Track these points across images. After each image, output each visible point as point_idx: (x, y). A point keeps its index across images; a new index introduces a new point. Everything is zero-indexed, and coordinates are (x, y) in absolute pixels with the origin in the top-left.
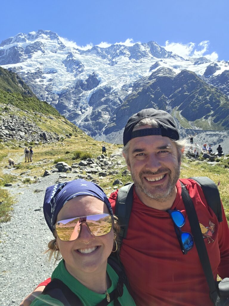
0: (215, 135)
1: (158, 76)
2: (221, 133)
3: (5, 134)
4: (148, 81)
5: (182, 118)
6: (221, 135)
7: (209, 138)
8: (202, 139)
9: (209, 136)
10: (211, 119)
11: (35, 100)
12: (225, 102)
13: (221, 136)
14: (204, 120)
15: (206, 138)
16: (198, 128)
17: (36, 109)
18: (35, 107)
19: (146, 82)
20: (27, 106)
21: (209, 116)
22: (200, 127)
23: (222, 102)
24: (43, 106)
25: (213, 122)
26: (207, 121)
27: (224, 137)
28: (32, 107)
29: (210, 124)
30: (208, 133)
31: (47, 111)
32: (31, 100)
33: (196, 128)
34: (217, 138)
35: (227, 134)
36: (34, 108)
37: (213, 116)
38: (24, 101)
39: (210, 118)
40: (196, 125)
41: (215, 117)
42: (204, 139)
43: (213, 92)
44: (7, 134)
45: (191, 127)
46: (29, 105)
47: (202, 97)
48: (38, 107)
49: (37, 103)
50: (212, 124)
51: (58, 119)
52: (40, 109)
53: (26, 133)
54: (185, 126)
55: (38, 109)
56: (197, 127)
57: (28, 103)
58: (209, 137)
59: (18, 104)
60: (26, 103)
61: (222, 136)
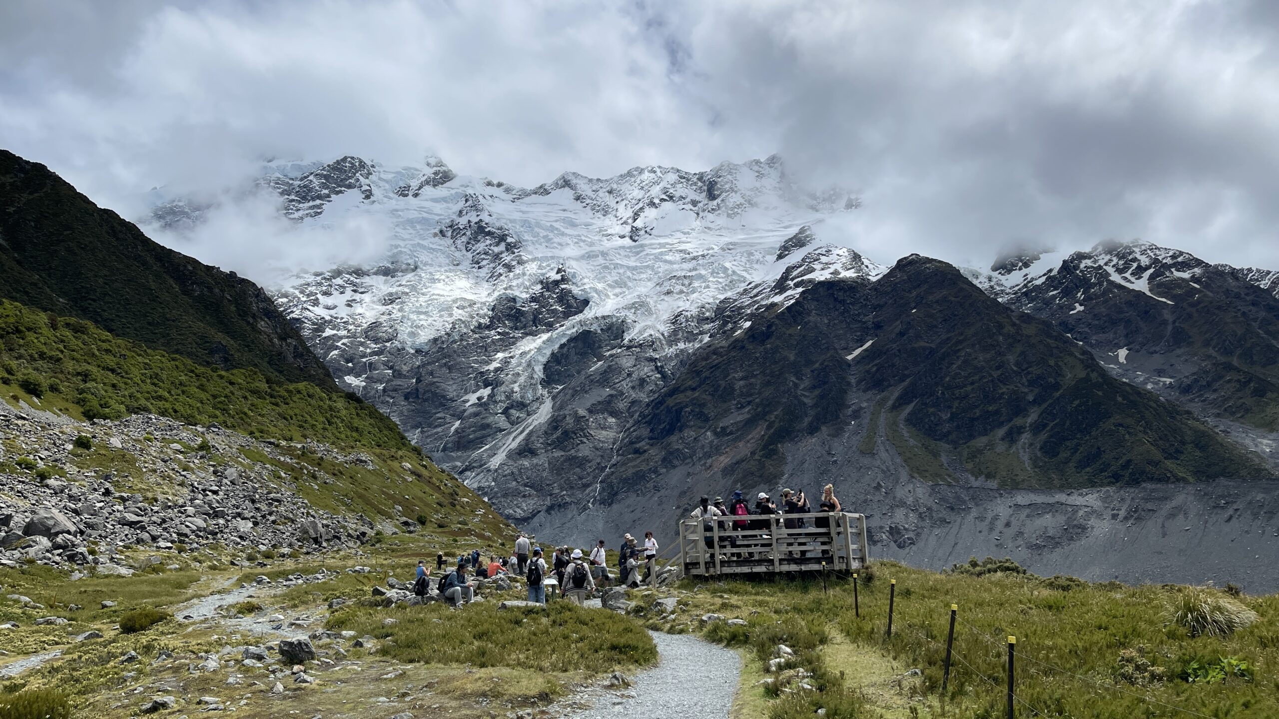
0: (1051, 508)
1: (810, 281)
2: (1076, 499)
3: (195, 528)
4: (768, 297)
5: (912, 442)
6: (1076, 508)
7: (1028, 522)
8: (1000, 525)
9: (1027, 511)
10: (1031, 445)
11: (311, 391)
12: (1083, 374)
13: (1075, 512)
14: (1001, 447)
15: (1014, 522)
16: (982, 479)
17: (313, 426)
18: (309, 418)
19: (764, 303)
20: (279, 414)
21: (1020, 430)
22: (989, 476)
23: (1069, 375)
24: (344, 412)
25: (1039, 454)
26: (1014, 449)
27: (1088, 515)
28: (300, 418)
29: (1028, 465)
30: (1022, 498)
31: (357, 430)
32: (299, 392)
33: (972, 479)
34: (1061, 519)
35: (1099, 503)
36: (306, 422)
37: (1037, 428)
38: (272, 396)
39: (1025, 438)
40: (970, 466)
41: (1043, 436)
42: (1008, 525)
43: (1029, 337)
44: (199, 529)
45: (949, 476)
46: (291, 412)
47: (988, 356)
48: (322, 419)
49: (321, 403)
50: (1034, 461)
51: (389, 462)
52: (330, 423)
53: (256, 524)
54: (926, 471)
55: (320, 426)
56: (973, 474)
57: (287, 404)
58: (1028, 516)
59: (246, 410)
60: (277, 405)
61: (1081, 513)
